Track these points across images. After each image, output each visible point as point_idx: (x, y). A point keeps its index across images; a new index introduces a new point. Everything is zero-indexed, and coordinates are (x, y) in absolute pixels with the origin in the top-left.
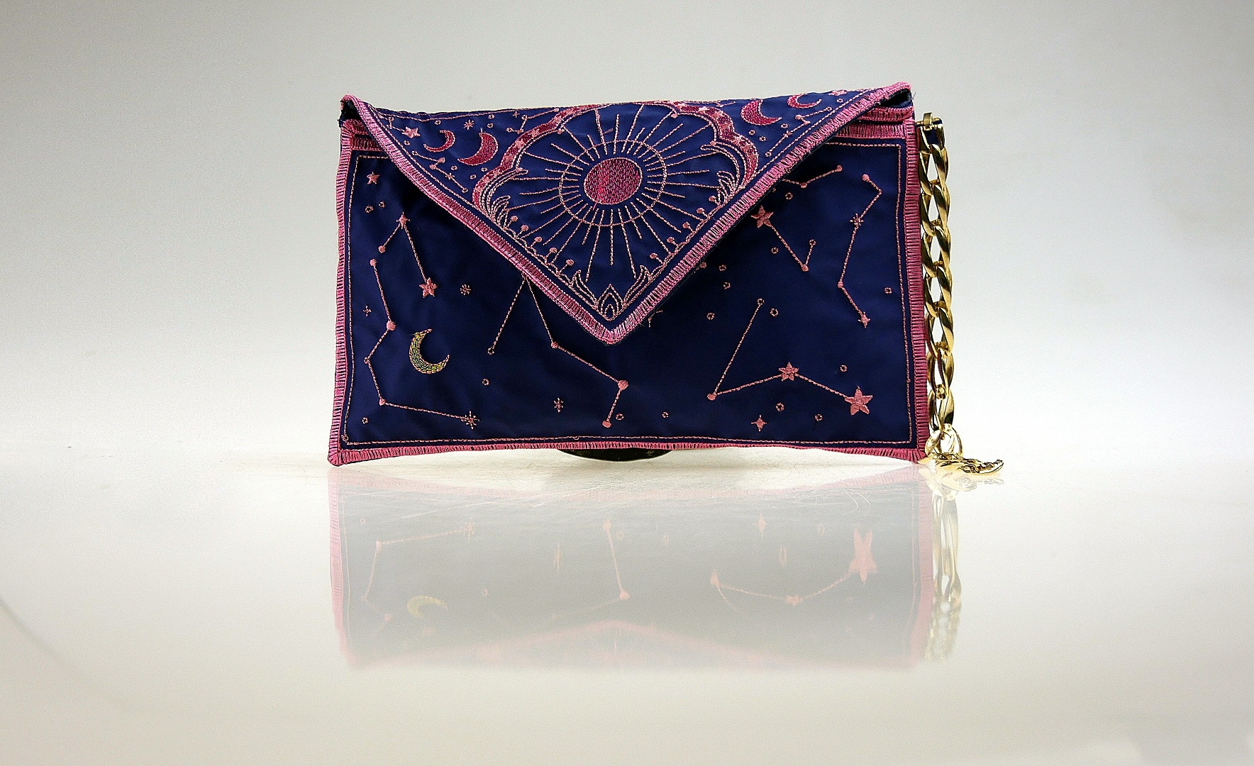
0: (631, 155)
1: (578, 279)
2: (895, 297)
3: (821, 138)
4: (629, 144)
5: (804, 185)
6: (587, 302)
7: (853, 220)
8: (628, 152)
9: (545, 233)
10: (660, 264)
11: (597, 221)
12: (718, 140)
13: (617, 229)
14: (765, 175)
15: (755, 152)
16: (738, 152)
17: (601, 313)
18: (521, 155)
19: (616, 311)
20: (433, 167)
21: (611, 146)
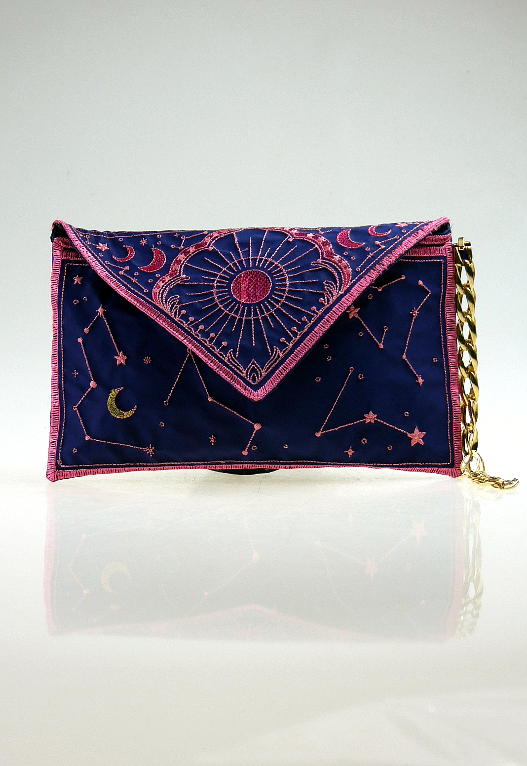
0: (262, 268)
1: (231, 355)
2: (440, 364)
3: (394, 258)
4: (261, 260)
5: (380, 289)
6: (238, 371)
7: (412, 312)
8: (261, 266)
9: (206, 322)
10: (287, 346)
11: (242, 315)
12: (323, 258)
13: (257, 320)
14: (357, 284)
15: (349, 268)
16: (337, 267)
17: (248, 379)
18: (183, 266)
19: (258, 378)
20: (121, 273)
21: (248, 261)
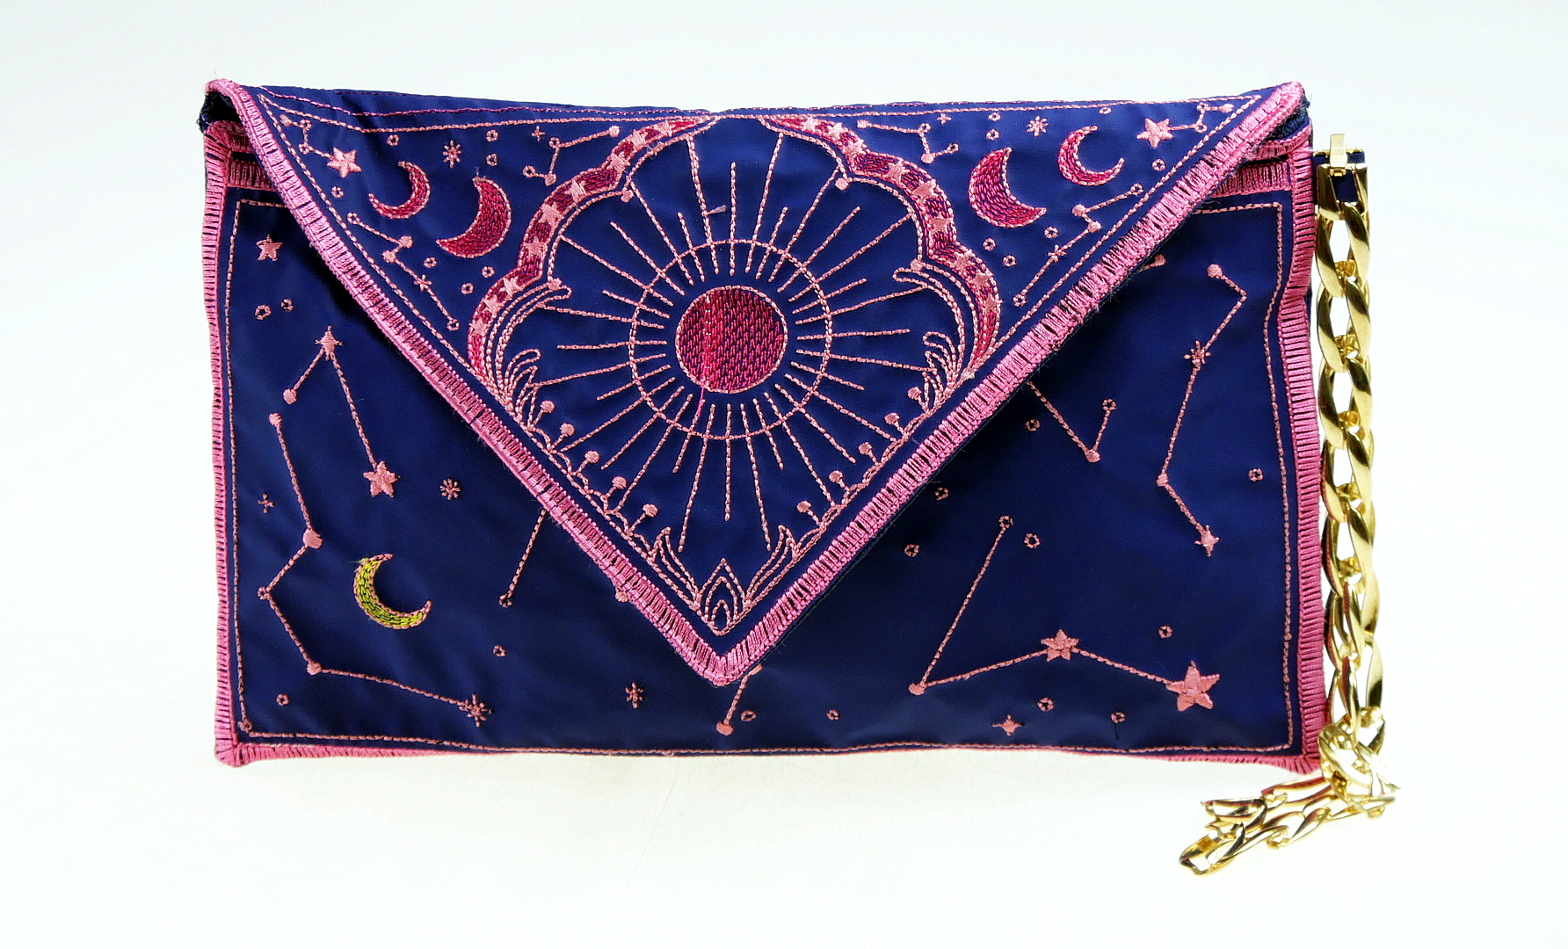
0: (763, 282)
1: (664, 545)
2: (1270, 487)
4: (758, 253)
6: (680, 594)
7: (1191, 354)
8: (758, 274)
9: (604, 442)
10: (814, 525)
11: (701, 427)
12: (925, 256)
13: (739, 446)
15: (994, 294)
16: (962, 291)
17: (704, 618)
18: (555, 244)
19: (732, 615)
20: (390, 256)
21: (723, 251)
